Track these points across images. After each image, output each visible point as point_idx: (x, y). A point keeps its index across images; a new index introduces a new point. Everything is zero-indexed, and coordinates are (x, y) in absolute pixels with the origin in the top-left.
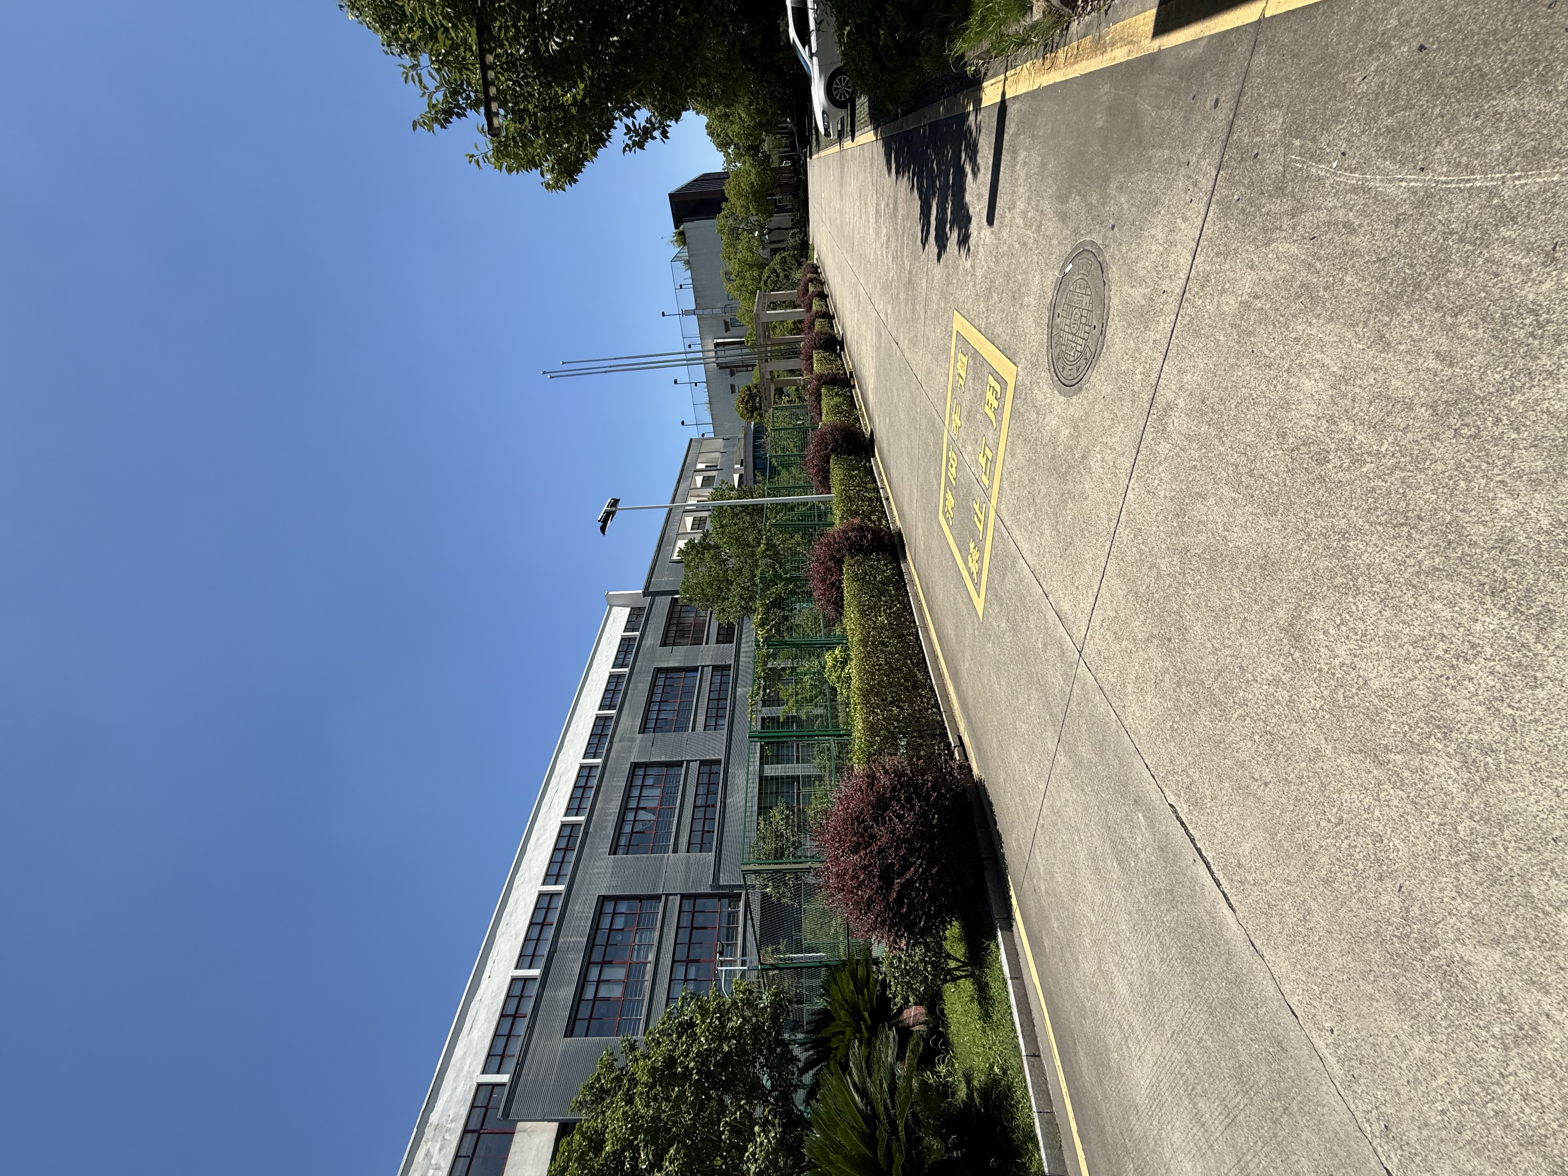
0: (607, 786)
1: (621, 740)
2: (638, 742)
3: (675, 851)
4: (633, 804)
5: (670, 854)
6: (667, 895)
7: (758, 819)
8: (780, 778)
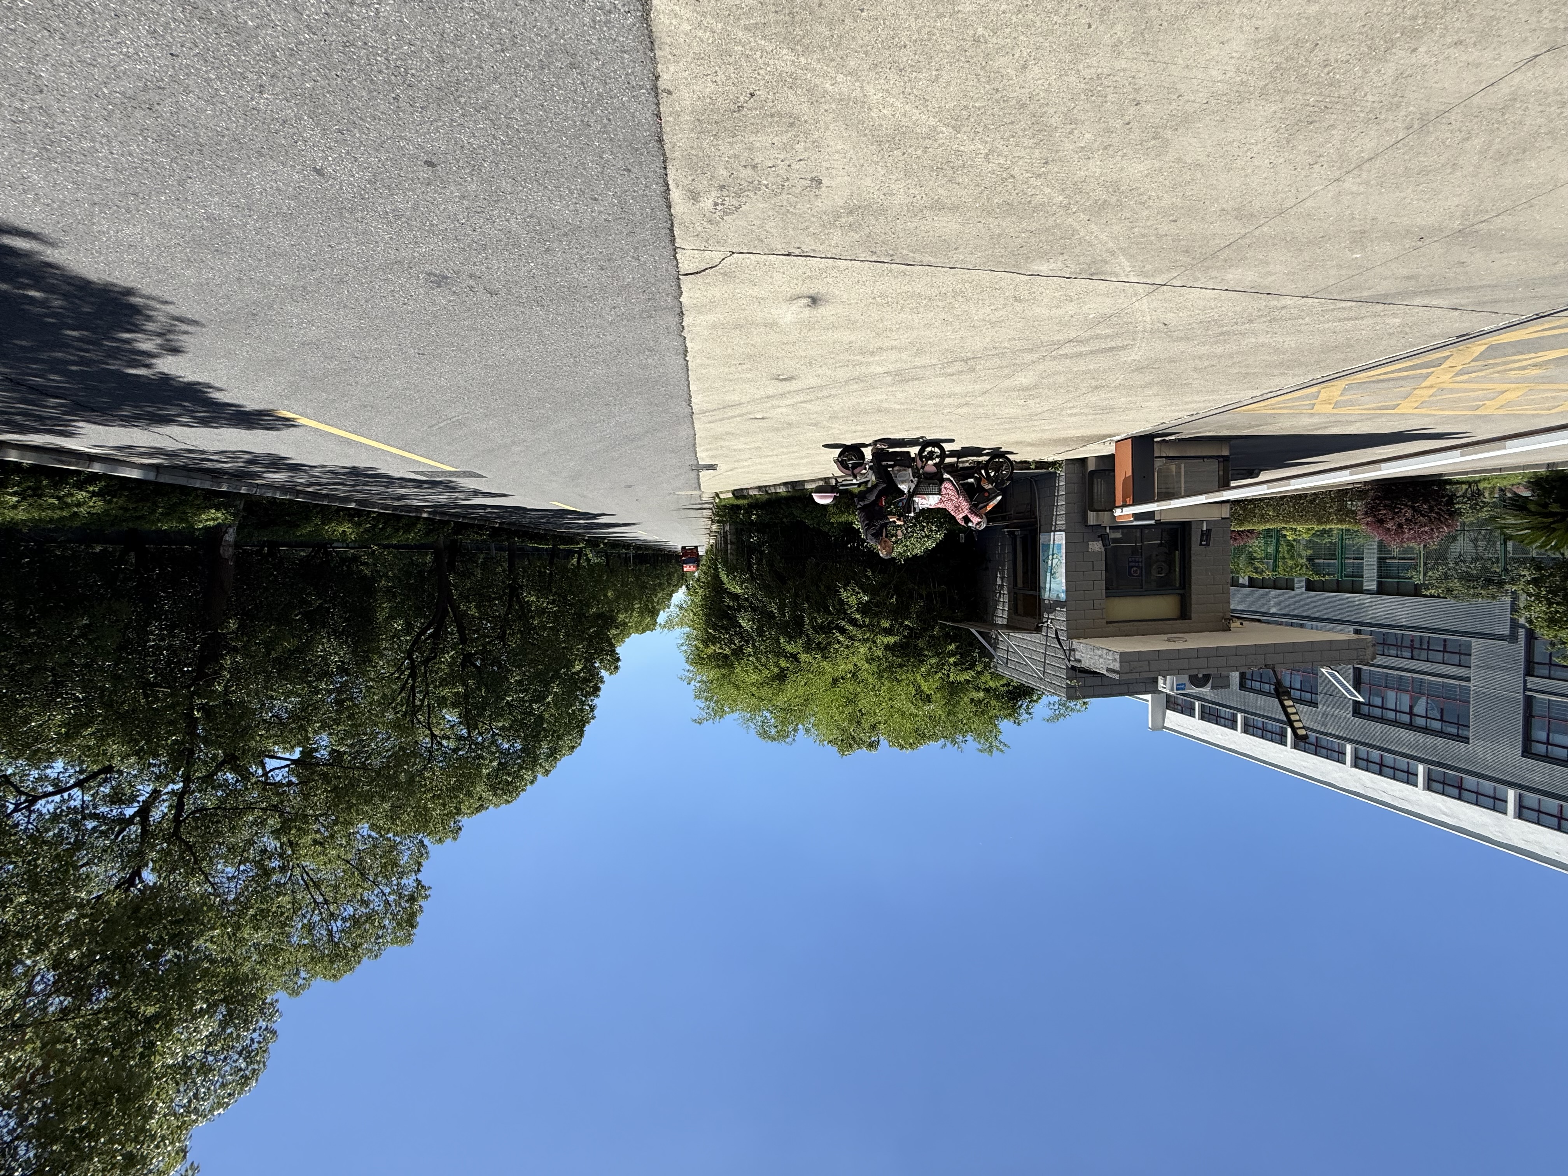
1: (1325, 725)
2: (1330, 710)
3: (1468, 680)
4: (1406, 718)
5: (1471, 684)
6: (1526, 689)
7: (1426, 596)
8: (1379, 576)
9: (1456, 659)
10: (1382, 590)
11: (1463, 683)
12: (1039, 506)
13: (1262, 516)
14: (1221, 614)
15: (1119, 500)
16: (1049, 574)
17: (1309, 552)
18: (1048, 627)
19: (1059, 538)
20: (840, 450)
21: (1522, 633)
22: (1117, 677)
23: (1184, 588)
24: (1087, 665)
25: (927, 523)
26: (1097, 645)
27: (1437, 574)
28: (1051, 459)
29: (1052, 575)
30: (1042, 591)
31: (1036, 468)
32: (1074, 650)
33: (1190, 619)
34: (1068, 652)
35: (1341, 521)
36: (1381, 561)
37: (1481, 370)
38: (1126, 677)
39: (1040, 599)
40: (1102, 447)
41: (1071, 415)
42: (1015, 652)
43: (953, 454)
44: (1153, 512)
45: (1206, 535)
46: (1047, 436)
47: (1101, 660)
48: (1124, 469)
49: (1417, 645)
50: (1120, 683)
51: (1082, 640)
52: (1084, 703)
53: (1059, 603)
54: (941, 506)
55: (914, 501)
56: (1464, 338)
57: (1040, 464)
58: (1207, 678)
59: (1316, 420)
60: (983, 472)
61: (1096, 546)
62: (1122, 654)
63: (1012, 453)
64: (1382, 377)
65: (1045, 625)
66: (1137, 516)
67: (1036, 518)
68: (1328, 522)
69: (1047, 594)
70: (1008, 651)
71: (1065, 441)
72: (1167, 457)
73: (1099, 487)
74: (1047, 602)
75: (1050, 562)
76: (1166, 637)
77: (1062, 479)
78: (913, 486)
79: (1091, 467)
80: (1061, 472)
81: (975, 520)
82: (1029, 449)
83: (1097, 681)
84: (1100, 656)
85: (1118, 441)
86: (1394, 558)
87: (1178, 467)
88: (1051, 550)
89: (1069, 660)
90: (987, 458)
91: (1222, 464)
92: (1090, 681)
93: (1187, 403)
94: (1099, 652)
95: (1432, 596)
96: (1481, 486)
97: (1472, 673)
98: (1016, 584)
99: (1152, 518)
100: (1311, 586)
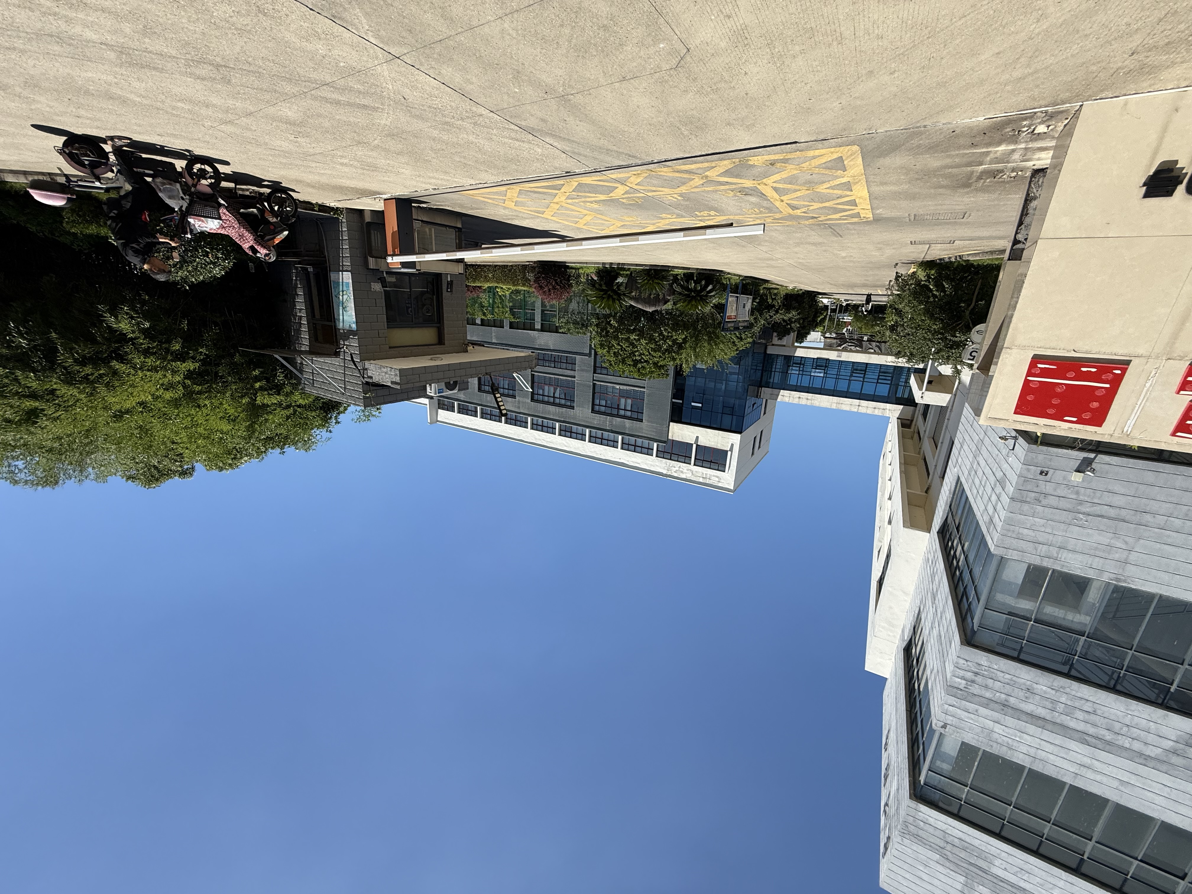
0: (542, 413)
1: (519, 408)
2: (521, 399)
3: (575, 377)
4: (552, 400)
5: (576, 379)
6: (594, 380)
7: (560, 333)
8: (542, 320)
9: (570, 366)
10: (542, 330)
11: (573, 379)
12: (327, 248)
13: (486, 277)
14: (462, 341)
15: (390, 251)
16: (341, 308)
17: (511, 304)
18: (344, 352)
19: (347, 277)
20: (65, 138)
21: (593, 352)
22: (398, 387)
23: (440, 323)
24: (377, 380)
25: (212, 249)
26: (383, 365)
27: (564, 321)
28: (332, 205)
29: (343, 308)
30: (337, 322)
31: (320, 211)
32: (366, 369)
33: (444, 344)
34: (362, 371)
35: (524, 285)
36: (543, 311)
37: (576, 199)
38: (404, 387)
39: (335, 329)
40: (373, 202)
41: (342, 164)
42: (319, 374)
43: (228, 178)
44: (415, 262)
45: (450, 284)
46: (324, 180)
47: (387, 376)
48: (392, 224)
49: (556, 360)
50: (401, 391)
51: (372, 362)
52: (378, 409)
53: (351, 332)
54: (222, 232)
55: (189, 223)
56: (569, 174)
57: (323, 208)
58: (455, 383)
59: (507, 212)
60: (266, 204)
61: (377, 287)
62: (400, 370)
63: (293, 191)
64: (536, 190)
65: (342, 350)
66: (404, 265)
67: (325, 257)
68: (518, 285)
69: (341, 324)
70: (313, 373)
71: (341, 189)
72: (422, 221)
73: (375, 237)
74: (341, 331)
75: (341, 297)
76: (430, 357)
77: (344, 225)
78: (185, 205)
79: (368, 218)
80: (343, 218)
81: (262, 252)
82: (310, 190)
83: (385, 392)
84: (386, 373)
85: (385, 200)
86: (548, 310)
87: (430, 230)
88: (341, 287)
89: (363, 378)
90: (268, 191)
91: (457, 233)
92: (381, 392)
93: (430, 178)
94: (385, 370)
95: (563, 333)
96: (581, 271)
97: (576, 374)
98: (313, 315)
99: (415, 268)
100: (512, 325)
